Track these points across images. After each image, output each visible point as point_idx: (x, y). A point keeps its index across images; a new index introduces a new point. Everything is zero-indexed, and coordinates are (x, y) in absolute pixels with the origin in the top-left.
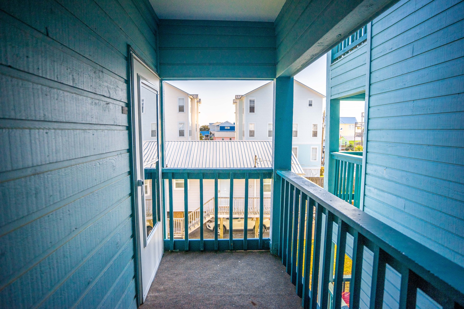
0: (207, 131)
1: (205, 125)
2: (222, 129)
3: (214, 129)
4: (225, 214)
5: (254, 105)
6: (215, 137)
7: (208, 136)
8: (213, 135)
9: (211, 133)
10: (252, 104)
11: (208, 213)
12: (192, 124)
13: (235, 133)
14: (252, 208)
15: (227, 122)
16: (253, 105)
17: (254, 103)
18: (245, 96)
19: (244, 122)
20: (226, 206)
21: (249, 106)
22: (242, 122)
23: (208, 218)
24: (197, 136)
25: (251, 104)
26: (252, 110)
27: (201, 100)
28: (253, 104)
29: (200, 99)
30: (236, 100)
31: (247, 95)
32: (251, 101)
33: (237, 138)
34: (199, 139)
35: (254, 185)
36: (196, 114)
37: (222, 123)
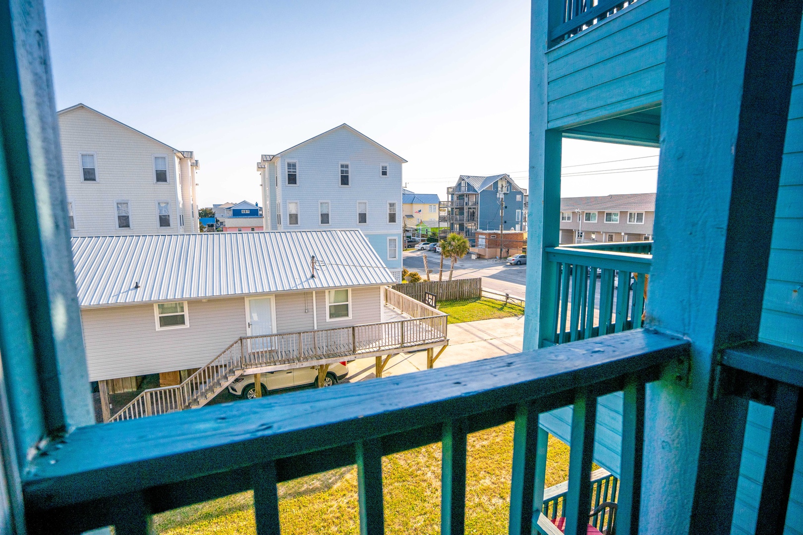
0: (211, 217)
1: (207, 209)
2: (237, 213)
3: (222, 214)
4: (265, 365)
5: (295, 172)
6: (226, 226)
7: (212, 226)
8: (222, 223)
9: (219, 221)
10: (292, 170)
11: (232, 367)
12: (183, 204)
13: (264, 219)
14: (314, 350)
15: (245, 202)
16: (293, 172)
17: (296, 169)
18: (279, 156)
19: (279, 200)
20: (266, 349)
21: (287, 174)
22: (276, 201)
23: (231, 377)
24: (195, 226)
25: (289, 170)
26: (292, 179)
27: (199, 162)
28: (294, 170)
29: (197, 161)
30: (263, 163)
31: (283, 154)
32: (289, 165)
33: (267, 228)
34: (199, 232)
35: (313, 309)
36: (191, 187)
37: (236, 204)
